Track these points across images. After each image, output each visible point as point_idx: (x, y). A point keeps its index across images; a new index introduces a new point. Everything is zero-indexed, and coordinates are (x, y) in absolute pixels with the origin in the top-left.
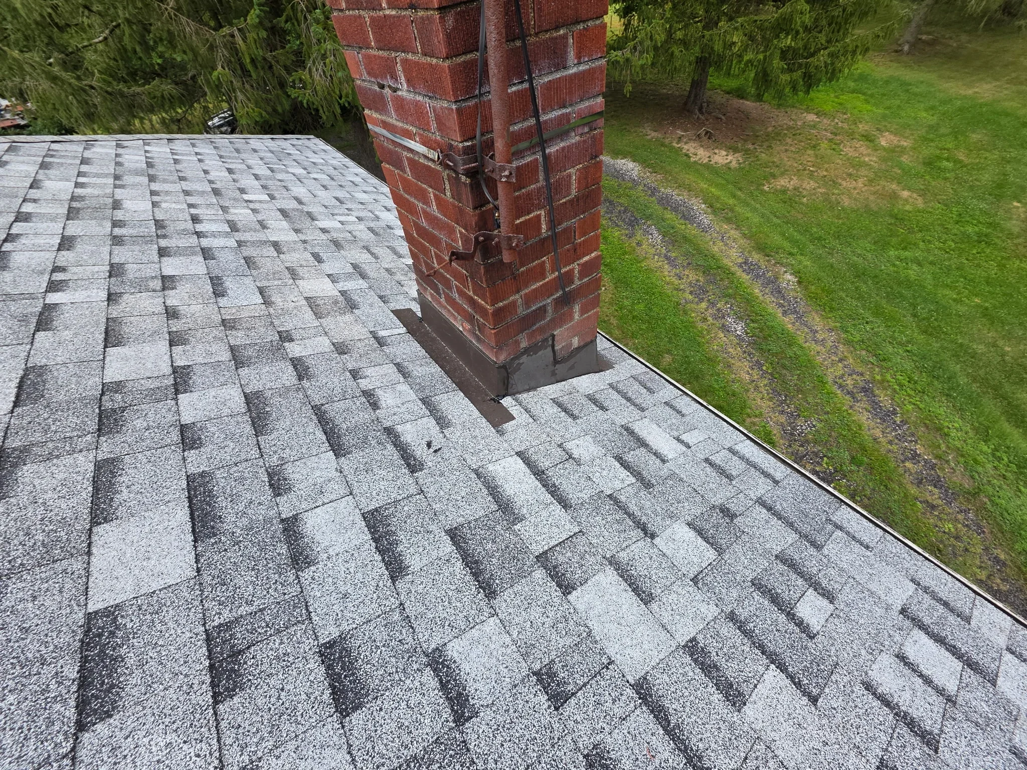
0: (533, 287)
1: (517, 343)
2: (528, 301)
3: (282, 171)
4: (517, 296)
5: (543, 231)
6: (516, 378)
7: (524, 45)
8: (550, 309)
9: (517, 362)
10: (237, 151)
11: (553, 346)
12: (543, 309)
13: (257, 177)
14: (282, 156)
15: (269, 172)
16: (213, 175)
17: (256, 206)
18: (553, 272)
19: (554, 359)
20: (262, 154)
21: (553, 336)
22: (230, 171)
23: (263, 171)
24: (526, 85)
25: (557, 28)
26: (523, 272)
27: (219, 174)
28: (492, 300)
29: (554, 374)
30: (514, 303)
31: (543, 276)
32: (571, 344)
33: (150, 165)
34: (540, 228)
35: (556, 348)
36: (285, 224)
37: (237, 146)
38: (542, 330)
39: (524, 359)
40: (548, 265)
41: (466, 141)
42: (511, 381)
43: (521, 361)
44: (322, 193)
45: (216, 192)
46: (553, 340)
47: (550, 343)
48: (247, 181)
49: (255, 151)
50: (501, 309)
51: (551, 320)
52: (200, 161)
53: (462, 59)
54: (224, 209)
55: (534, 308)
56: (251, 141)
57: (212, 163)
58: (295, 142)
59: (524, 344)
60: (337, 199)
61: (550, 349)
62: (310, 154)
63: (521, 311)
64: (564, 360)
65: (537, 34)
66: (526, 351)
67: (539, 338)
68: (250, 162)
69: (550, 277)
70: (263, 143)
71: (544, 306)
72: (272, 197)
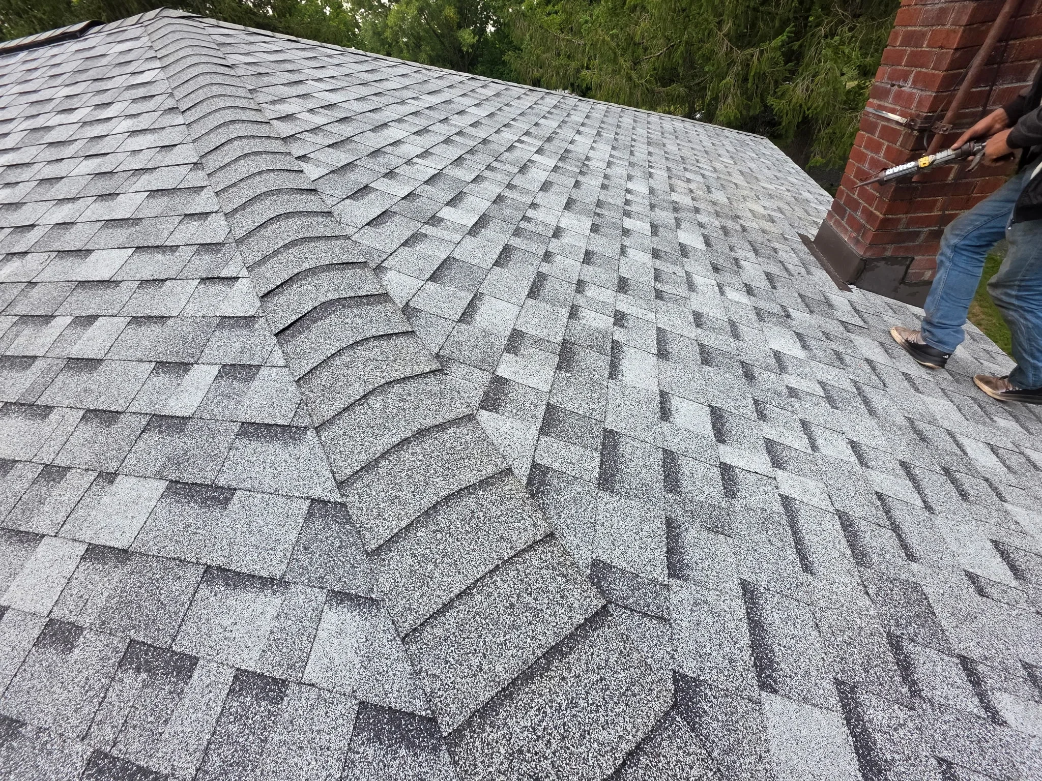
0: (919, 215)
1: (885, 249)
2: (911, 222)
3: (742, 152)
4: (904, 216)
5: (950, 179)
6: (867, 275)
7: (999, 67)
8: (922, 237)
9: (875, 263)
10: (717, 135)
11: (908, 267)
12: (917, 234)
13: (728, 151)
14: (743, 143)
15: (735, 151)
16: (704, 144)
17: (727, 165)
18: (940, 211)
19: (903, 278)
20: (731, 140)
21: (913, 259)
22: (713, 144)
23: (731, 149)
24: (988, 88)
25: (1030, 59)
26: (918, 201)
27: (707, 144)
28: (886, 211)
29: (895, 290)
30: (899, 220)
31: (931, 210)
32: (923, 274)
33: (675, 131)
34: (948, 175)
35: (909, 271)
36: (741, 177)
37: (717, 132)
38: (907, 249)
39: (882, 264)
40: (939, 204)
41: (930, 112)
42: (863, 276)
43: (879, 264)
44: (766, 171)
45: (706, 152)
46: (911, 262)
47: (908, 263)
48: (722, 152)
49: (727, 137)
50: (889, 219)
51: (920, 246)
52: (698, 135)
53: (952, 72)
54: (711, 161)
55: (910, 230)
56: (725, 131)
57: (703, 137)
58: (753, 138)
59: (888, 253)
60: (776, 176)
61: (904, 267)
62: (762, 147)
63: (901, 228)
64: (911, 285)
65: (1012, 62)
66: (886, 260)
67: (902, 255)
68: (724, 142)
69: (936, 213)
70: (732, 134)
71: (920, 232)
72: (736, 163)
